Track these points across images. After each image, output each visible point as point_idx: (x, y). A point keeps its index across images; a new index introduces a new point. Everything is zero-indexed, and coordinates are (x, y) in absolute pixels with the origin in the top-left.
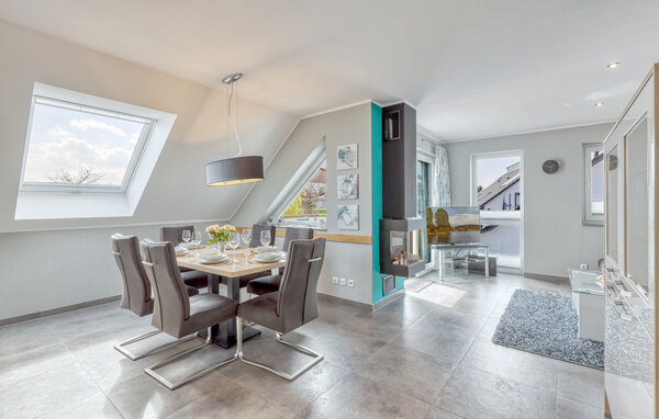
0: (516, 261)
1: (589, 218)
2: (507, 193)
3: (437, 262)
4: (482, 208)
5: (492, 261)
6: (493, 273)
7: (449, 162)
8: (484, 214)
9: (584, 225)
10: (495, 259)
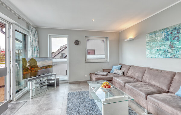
0: (66, 78)
1: (87, 60)
2: (61, 53)
3: (30, 87)
4: (54, 58)
5: (58, 80)
6: (58, 85)
7: (38, 36)
8: (54, 60)
9: (86, 63)
10: (59, 79)
